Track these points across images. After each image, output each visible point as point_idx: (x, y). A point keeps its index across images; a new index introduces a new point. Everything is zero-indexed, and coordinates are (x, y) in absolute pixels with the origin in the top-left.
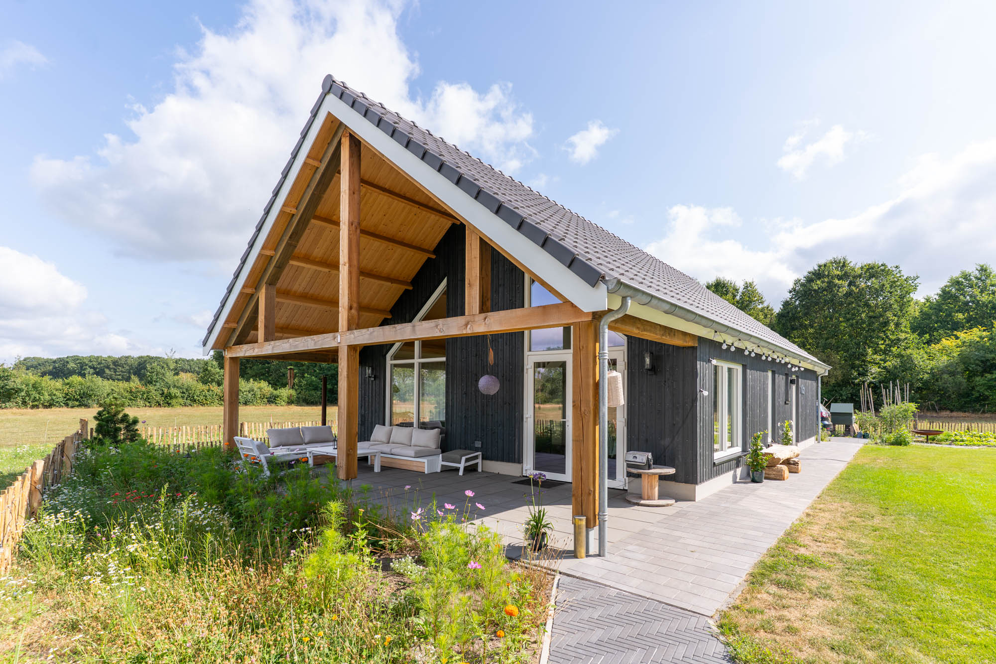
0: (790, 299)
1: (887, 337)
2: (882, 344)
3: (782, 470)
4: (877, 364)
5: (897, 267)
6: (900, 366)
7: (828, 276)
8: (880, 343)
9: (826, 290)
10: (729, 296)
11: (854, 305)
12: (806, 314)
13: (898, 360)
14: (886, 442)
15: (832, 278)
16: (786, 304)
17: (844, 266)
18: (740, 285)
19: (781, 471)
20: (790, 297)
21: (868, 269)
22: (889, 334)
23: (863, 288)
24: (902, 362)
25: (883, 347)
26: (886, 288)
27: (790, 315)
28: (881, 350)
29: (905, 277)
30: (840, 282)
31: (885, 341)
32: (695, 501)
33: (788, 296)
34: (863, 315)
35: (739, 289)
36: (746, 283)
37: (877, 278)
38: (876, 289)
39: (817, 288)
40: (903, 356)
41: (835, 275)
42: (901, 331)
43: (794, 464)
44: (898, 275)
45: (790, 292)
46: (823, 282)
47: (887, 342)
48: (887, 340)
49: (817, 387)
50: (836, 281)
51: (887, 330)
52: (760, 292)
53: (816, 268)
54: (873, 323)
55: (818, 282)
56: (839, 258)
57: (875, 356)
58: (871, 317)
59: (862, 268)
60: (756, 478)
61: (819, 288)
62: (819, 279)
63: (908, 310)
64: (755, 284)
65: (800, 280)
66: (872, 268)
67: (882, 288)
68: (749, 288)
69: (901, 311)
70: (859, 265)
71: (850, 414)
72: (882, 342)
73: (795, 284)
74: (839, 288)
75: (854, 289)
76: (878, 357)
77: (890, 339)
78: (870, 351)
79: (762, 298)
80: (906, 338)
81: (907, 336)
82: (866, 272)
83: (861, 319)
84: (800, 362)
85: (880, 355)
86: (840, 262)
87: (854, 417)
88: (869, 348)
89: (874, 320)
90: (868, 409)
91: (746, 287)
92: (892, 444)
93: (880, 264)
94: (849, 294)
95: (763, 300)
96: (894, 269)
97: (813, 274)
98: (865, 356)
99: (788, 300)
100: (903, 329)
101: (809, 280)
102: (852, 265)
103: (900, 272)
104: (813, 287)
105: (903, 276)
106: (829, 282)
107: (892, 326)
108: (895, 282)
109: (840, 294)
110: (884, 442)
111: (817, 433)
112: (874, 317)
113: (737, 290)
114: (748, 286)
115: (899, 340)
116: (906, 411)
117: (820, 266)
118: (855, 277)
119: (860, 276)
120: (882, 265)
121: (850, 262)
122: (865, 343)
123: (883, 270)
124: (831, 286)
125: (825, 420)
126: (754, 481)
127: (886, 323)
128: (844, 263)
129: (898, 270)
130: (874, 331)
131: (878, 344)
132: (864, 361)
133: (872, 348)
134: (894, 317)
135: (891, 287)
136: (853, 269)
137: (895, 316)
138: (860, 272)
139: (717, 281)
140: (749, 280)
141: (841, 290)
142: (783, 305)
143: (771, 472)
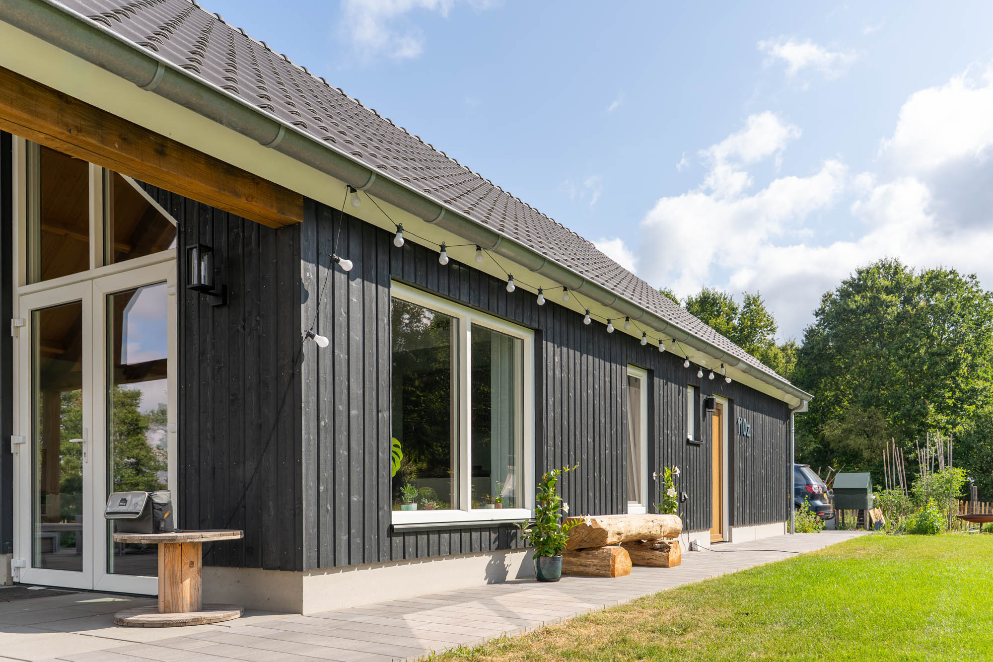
0: (817, 326)
1: (958, 386)
2: (950, 398)
3: (610, 555)
4: (942, 429)
5: (973, 277)
6: (975, 432)
7: (872, 288)
8: (947, 395)
9: (869, 312)
10: (722, 320)
11: (908, 335)
12: (839, 350)
13: (973, 423)
14: (905, 531)
15: (878, 291)
16: (811, 334)
17: (896, 273)
18: (740, 303)
19: (610, 557)
20: (817, 323)
21: (930, 279)
22: (959, 381)
23: (922, 308)
24: (978, 426)
25: (951, 402)
26: (956, 308)
27: (815, 351)
28: (948, 407)
29: (984, 293)
30: (889, 298)
31: (954, 393)
32: (300, 612)
33: (813, 321)
34: (922, 351)
35: (737, 309)
36: (748, 299)
37: (943, 293)
38: (942, 310)
39: (855, 307)
40: (979, 417)
41: (883, 287)
42: (978, 377)
43: (661, 549)
44: (974, 289)
45: (817, 314)
46: (863, 297)
47: (958, 394)
48: (957, 391)
49: (788, 432)
50: (884, 296)
51: (958, 375)
52: (769, 313)
53: (855, 276)
54: (937, 363)
55: (857, 298)
56: (889, 259)
57: (940, 417)
58: (933, 354)
59: (922, 277)
60: (544, 572)
61: (858, 307)
62: (858, 293)
63: (987, 344)
64: (761, 299)
65: (831, 296)
66: (936, 277)
67: (950, 308)
68: (753, 307)
69: (978, 344)
70: (917, 273)
71: (864, 491)
72: (950, 394)
73: (823, 301)
74: (888, 307)
75: (909, 308)
76: (943, 418)
77: (961, 390)
78: (931, 408)
79: (772, 323)
80: (985, 388)
81: (985, 385)
82: (927, 283)
83: (920, 357)
84: (722, 366)
85: (947, 415)
86: (890, 266)
87: (871, 496)
88: (931, 403)
89: (938, 359)
90: (898, 484)
91: (748, 305)
92: (913, 532)
93: (948, 272)
94: (900, 318)
95: (774, 326)
96: (968, 280)
97: (851, 285)
98: (924, 417)
99: (814, 327)
100: (981, 374)
101: (845, 294)
102: (907, 271)
103: (977, 284)
104: (848, 305)
105: (982, 291)
106: (874, 298)
107: (964, 369)
108: (969, 299)
109: (889, 317)
110: (901, 530)
111: (788, 517)
112: (939, 355)
113: (734, 310)
114: (751, 303)
115: (974, 391)
116: (949, 481)
117: (860, 273)
118: (911, 290)
119: (919, 289)
120: (951, 273)
121: (906, 267)
122: (927, 397)
123: (951, 281)
124: (876, 303)
125: (817, 499)
126: (541, 579)
127: (955, 365)
128: (896, 268)
129: (974, 282)
130: (938, 375)
131: (944, 398)
132: (922, 424)
133: (935, 403)
134: (967, 355)
135: (963, 307)
136: (909, 279)
137: (969, 353)
138: (918, 282)
139: (703, 294)
140: (753, 294)
141: (889, 310)
142: (806, 336)
143: (589, 562)
